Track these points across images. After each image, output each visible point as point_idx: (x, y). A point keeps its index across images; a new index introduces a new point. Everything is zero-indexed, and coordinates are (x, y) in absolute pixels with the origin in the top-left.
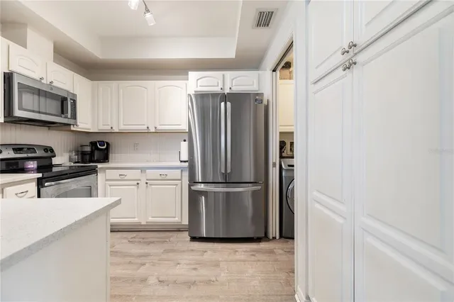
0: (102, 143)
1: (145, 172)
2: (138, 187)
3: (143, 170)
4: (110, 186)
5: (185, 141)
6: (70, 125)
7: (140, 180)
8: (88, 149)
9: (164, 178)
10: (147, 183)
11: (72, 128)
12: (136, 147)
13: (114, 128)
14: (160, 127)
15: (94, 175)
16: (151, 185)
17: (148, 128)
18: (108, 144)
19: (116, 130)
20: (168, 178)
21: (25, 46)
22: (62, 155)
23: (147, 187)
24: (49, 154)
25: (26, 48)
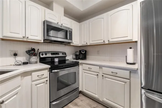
0: (83, 50)
1: (102, 68)
2: (98, 77)
3: (101, 67)
4: (85, 73)
5: (131, 48)
6: (70, 43)
7: (98, 73)
8: (78, 53)
9: (115, 75)
10: (103, 76)
11: (71, 44)
12: (98, 53)
13: (88, 43)
14: (111, 40)
15: (77, 66)
16: (105, 77)
17: (104, 41)
18: (86, 51)
19: (89, 44)
20: (117, 75)
21: (52, 10)
22: (70, 56)
23: (103, 78)
24: (64, 55)
25: (53, 11)
